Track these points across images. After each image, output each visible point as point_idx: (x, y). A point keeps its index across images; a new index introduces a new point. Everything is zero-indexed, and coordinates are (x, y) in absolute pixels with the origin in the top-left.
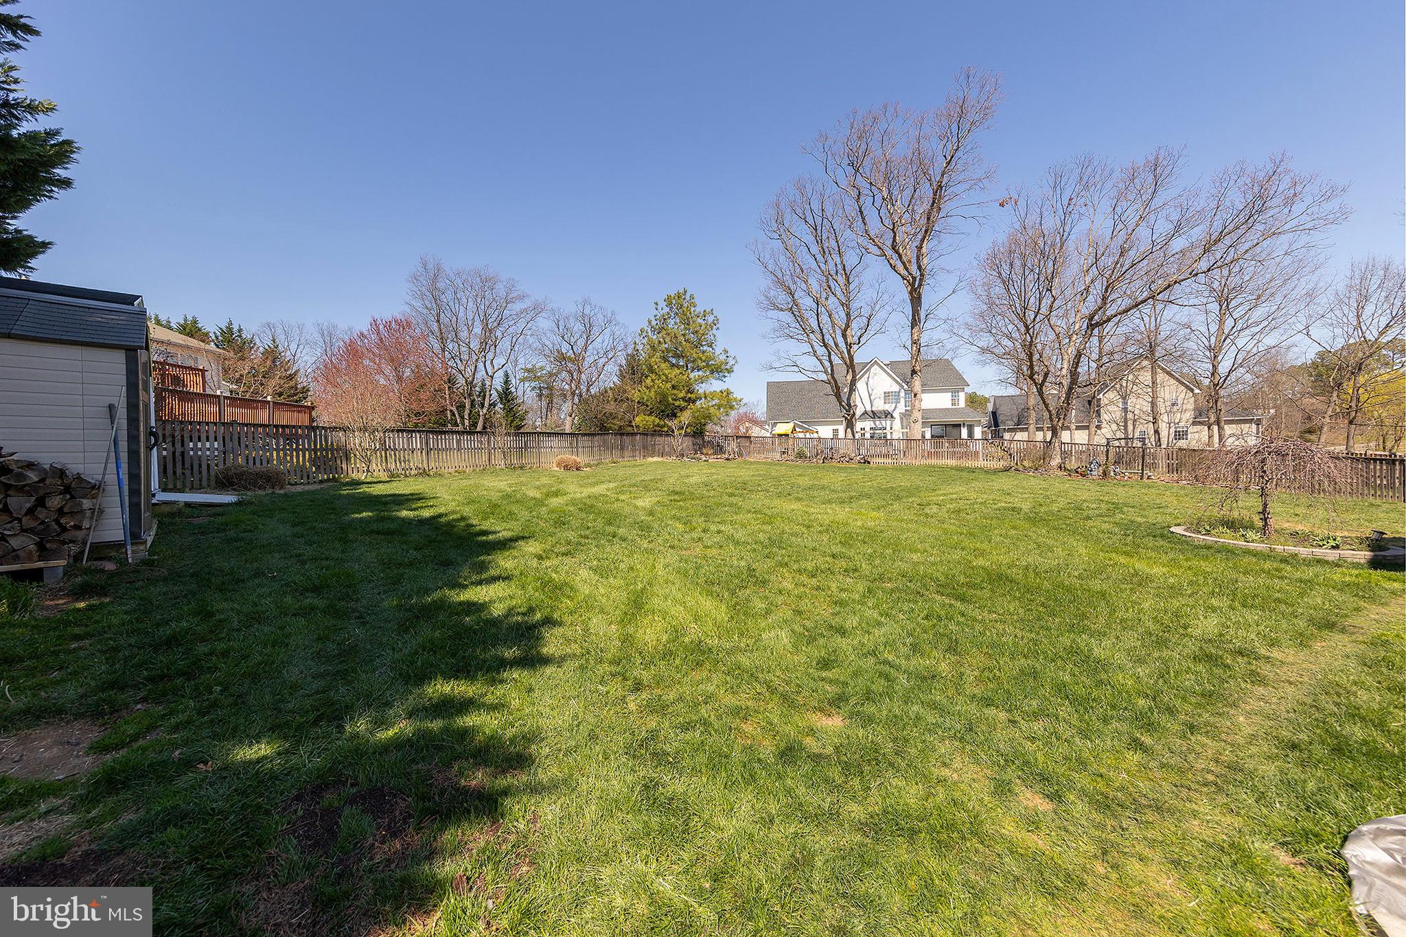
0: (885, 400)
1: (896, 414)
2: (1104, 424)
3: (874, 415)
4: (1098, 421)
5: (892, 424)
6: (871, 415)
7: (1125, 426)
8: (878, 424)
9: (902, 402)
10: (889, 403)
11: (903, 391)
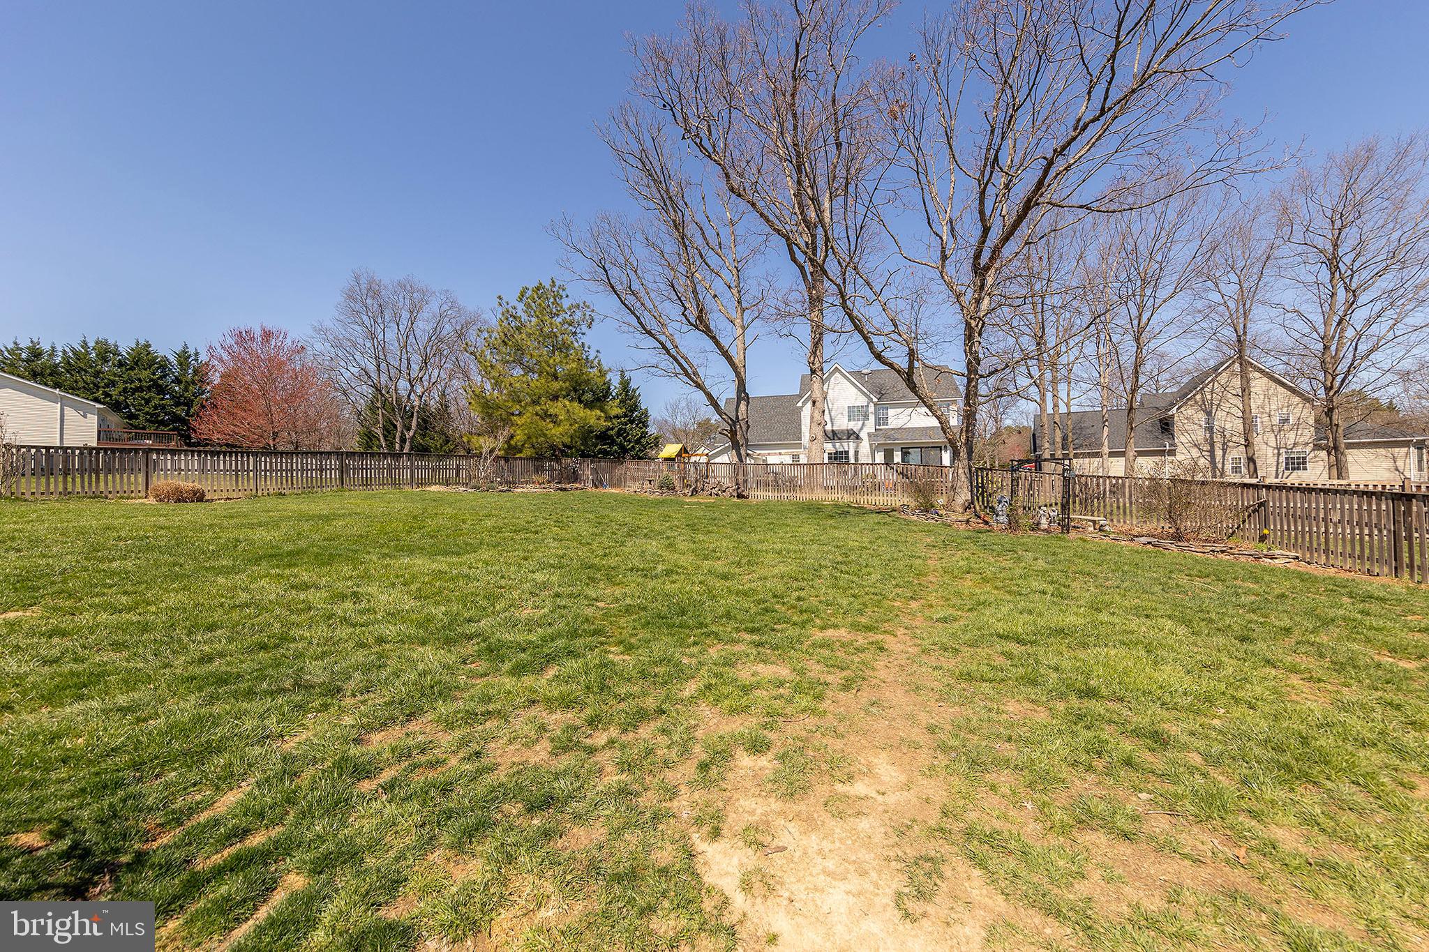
0: (849, 416)
1: (863, 435)
2: (1180, 448)
3: (834, 436)
4: (1171, 445)
5: (857, 447)
6: (830, 435)
7: (1212, 452)
8: (839, 447)
9: (872, 418)
10: (854, 420)
11: (872, 405)
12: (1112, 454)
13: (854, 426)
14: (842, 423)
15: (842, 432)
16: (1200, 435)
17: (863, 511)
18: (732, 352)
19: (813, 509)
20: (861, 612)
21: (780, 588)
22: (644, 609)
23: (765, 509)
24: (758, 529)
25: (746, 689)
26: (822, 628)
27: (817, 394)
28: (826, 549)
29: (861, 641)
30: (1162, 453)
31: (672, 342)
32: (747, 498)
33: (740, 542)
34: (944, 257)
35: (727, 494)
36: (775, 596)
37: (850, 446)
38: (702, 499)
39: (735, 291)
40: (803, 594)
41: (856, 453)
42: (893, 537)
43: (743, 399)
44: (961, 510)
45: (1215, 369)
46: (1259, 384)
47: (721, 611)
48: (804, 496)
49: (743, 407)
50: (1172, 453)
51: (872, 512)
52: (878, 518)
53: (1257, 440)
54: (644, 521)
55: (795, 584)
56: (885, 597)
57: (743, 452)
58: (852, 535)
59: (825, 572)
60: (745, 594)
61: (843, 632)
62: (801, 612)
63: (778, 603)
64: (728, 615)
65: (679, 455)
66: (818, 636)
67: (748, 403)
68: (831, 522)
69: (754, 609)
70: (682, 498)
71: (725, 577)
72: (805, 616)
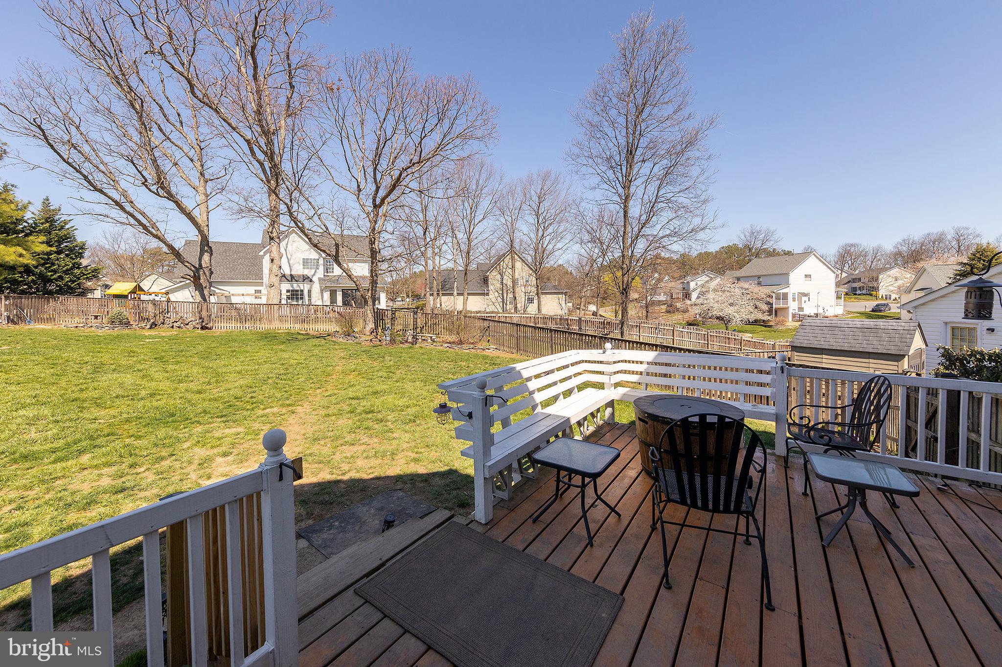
0: (304, 265)
1: (315, 279)
2: (491, 292)
3: (292, 278)
4: (487, 290)
5: (311, 287)
6: (289, 278)
7: (503, 294)
8: (296, 286)
9: (321, 268)
10: (308, 268)
11: (322, 259)
12: (459, 294)
13: (308, 272)
14: (299, 270)
15: (299, 276)
16: (499, 285)
17: (308, 336)
18: (196, 213)
19: (269, 337)
20: (287, 399)
21: (240, 393)
22: (141, 418)
23: (228, 339)
24: (223, 357)
25: (219, 439)
26: (264, 409)
27: (275, 254)
28: (274, 366)
29: (284, 411)
30: (483, 294)
31: (125, 197)
32: (211, 329)
33: (208, 368)
34: (360, 190)
35: (190, 326)
36: (236, 398)
37: (305, 287)
38: (164, 332)
39: (198, 164)
40: (254, 395)
41: (310, 291)
42: (321, 355)
43: (207, 251)
44: (369, 334)
45: (504, 255)
46: (518, 265)
47: (200, 410)
48: (264, 326)
49: (206, 257)
50: (488, 294)
51: (314, 337)
52: (316, 341)
53: (518, 290)
54: (106, 357)
55: (250, 390)
56: (304, 390)
57: (206, 292)
58: (293, 355)
59: (270, 381)
60: (215, 400)
61: (275, 409)
62: (252, 404)
63: (238, 401)
64: (205, 412)
65: (133, 292)
66: (260, 412)
67: (211, 254)
68: (282, 347)
69: (221, 407)
70: (139, 332)
71: (199, 392)
72: (254, 405)
